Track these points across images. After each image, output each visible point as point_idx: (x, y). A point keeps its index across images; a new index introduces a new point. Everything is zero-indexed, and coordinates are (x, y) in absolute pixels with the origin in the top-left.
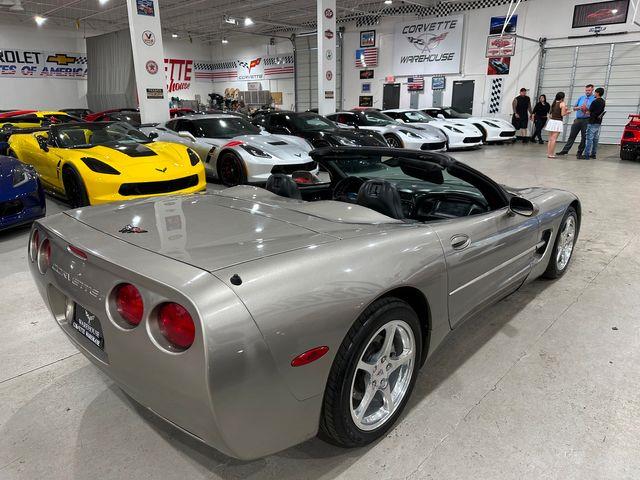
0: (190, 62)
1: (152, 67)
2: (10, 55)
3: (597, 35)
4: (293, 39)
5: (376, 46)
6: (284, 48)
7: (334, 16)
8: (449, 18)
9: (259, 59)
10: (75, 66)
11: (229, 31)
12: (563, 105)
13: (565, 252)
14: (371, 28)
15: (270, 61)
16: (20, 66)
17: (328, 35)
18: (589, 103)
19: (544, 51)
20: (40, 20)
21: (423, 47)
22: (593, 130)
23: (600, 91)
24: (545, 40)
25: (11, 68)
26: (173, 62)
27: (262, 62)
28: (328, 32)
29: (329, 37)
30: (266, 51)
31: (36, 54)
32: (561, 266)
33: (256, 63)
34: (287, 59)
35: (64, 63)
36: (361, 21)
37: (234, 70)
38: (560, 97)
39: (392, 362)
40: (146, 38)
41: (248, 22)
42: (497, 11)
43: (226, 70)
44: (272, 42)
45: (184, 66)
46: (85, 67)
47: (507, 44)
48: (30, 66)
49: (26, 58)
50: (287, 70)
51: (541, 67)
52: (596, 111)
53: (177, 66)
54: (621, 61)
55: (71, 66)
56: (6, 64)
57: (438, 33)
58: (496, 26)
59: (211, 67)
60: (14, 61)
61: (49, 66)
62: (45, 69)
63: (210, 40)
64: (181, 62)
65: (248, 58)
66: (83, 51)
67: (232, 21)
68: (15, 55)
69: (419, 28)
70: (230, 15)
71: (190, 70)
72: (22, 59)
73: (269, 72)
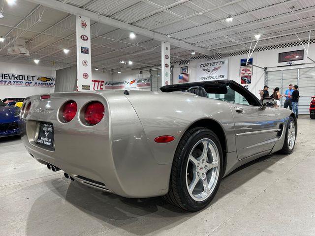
0: (103, 82)
1: (86, 76)
2: (21, 77)
3: (291, 65)
4: (150, 71)
5: (188, 73)
6: (146, 75)
7: (169, 58)
8: (221, 60)
9: (135, 80)
10: (50, 82)
11: (121, 68)
12: (278, 93)
13: (291, 140)
14: (186, 65)
15: (140, 81)
16: (24, 82)
17: (166, 66)
18: (291, 93)
19: (266, 73)
20: (37, 61)
21: (210, 73)
22: (295, 104)
23: (296, 87)
24: (266, 68)
25: (20, 82)
26: (95, 81)
27: (136, 81)
28: (167, 64)
29: (167, 67)
30: (138, 76)
31: (33, 77)
32: (291, 148)
33: (133, 81)
34: (147, 80)
35: (45, 81)
36: (181, 62)
37: (123, 85)
38: (277, 89)
39: (208, 164)
40: (84, 63)
41: (130, 63)
42: (243, 57)
43: (120, 85)
44: (141, 73)
45: (100, 83)
46: (54, 82)
47: (249, 70)
48: (29, 82)
49: (28, 78)
50: (147, 85)
51: (266, 80)
52: (295, 96)
53: (97, 83)
54: (303, 76)
55: (48, 82)
56: (19, 80)
57: (216, 66)
58: (243, 63)
59: (113, 84)
60: (22, 79)
61: (38, 82)
62: (36, 83)
63: (113, 72)
64: (99, 81)
65: (130, 79)
66: (54, 76)
67: (123, 62)
68: (23, 77)
69: (207, 65)
70: (122, 60)
71: (102, 85)
72: (26, 78)
73: (139, 86)
